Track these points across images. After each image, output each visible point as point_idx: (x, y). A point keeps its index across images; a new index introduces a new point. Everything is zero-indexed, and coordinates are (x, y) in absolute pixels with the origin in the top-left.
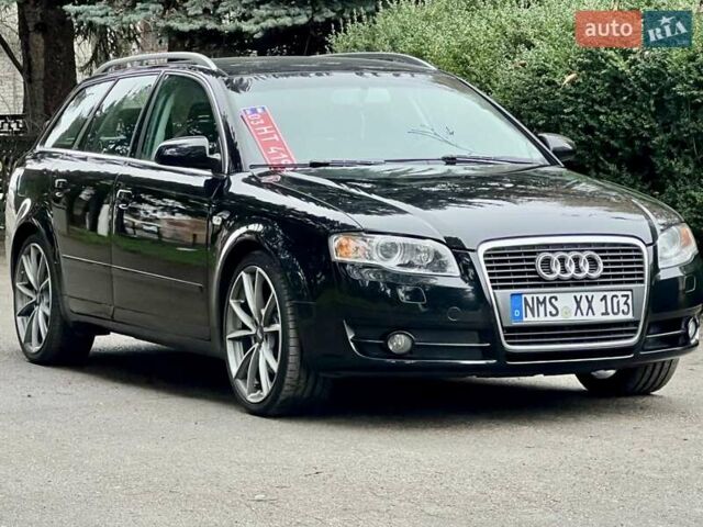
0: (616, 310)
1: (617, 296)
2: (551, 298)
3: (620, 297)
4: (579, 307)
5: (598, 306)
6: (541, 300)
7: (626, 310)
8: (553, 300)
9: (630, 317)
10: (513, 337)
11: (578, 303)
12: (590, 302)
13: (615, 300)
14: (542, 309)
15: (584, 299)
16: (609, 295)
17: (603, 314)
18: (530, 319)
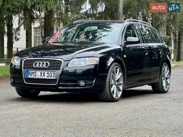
0: (51, 76)
1: (51, 73)
2: (35, 72)
3: (52, 73)
4: (41, 75)
5: (46, 75)
6: (33, 72)
7: (53, 77)
8: (35, 73)
9: (54, 78)
10: (27, 81)
11: (41, 74)
12: (44, 74)
13: (51, 74)
14: (33, 74)
15: (43, 73)
16: (49, 72)
17: (47, 77)
18: (30, 77)
